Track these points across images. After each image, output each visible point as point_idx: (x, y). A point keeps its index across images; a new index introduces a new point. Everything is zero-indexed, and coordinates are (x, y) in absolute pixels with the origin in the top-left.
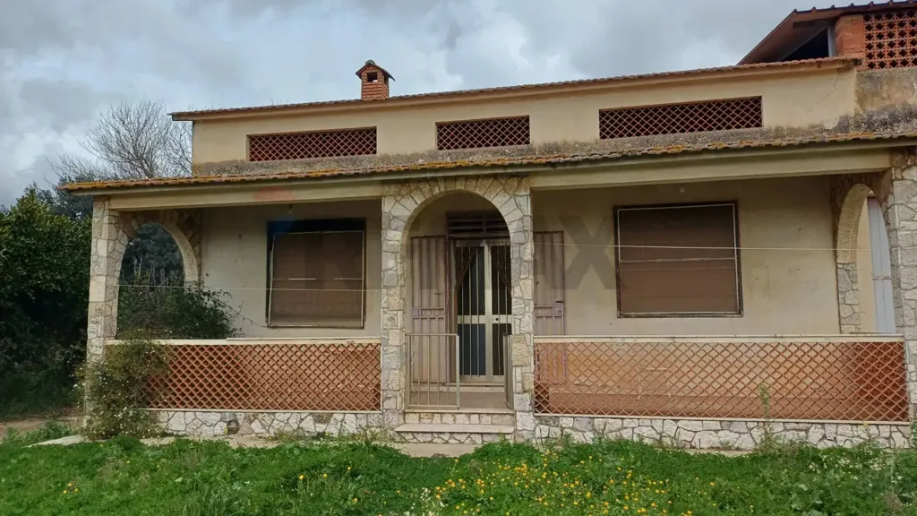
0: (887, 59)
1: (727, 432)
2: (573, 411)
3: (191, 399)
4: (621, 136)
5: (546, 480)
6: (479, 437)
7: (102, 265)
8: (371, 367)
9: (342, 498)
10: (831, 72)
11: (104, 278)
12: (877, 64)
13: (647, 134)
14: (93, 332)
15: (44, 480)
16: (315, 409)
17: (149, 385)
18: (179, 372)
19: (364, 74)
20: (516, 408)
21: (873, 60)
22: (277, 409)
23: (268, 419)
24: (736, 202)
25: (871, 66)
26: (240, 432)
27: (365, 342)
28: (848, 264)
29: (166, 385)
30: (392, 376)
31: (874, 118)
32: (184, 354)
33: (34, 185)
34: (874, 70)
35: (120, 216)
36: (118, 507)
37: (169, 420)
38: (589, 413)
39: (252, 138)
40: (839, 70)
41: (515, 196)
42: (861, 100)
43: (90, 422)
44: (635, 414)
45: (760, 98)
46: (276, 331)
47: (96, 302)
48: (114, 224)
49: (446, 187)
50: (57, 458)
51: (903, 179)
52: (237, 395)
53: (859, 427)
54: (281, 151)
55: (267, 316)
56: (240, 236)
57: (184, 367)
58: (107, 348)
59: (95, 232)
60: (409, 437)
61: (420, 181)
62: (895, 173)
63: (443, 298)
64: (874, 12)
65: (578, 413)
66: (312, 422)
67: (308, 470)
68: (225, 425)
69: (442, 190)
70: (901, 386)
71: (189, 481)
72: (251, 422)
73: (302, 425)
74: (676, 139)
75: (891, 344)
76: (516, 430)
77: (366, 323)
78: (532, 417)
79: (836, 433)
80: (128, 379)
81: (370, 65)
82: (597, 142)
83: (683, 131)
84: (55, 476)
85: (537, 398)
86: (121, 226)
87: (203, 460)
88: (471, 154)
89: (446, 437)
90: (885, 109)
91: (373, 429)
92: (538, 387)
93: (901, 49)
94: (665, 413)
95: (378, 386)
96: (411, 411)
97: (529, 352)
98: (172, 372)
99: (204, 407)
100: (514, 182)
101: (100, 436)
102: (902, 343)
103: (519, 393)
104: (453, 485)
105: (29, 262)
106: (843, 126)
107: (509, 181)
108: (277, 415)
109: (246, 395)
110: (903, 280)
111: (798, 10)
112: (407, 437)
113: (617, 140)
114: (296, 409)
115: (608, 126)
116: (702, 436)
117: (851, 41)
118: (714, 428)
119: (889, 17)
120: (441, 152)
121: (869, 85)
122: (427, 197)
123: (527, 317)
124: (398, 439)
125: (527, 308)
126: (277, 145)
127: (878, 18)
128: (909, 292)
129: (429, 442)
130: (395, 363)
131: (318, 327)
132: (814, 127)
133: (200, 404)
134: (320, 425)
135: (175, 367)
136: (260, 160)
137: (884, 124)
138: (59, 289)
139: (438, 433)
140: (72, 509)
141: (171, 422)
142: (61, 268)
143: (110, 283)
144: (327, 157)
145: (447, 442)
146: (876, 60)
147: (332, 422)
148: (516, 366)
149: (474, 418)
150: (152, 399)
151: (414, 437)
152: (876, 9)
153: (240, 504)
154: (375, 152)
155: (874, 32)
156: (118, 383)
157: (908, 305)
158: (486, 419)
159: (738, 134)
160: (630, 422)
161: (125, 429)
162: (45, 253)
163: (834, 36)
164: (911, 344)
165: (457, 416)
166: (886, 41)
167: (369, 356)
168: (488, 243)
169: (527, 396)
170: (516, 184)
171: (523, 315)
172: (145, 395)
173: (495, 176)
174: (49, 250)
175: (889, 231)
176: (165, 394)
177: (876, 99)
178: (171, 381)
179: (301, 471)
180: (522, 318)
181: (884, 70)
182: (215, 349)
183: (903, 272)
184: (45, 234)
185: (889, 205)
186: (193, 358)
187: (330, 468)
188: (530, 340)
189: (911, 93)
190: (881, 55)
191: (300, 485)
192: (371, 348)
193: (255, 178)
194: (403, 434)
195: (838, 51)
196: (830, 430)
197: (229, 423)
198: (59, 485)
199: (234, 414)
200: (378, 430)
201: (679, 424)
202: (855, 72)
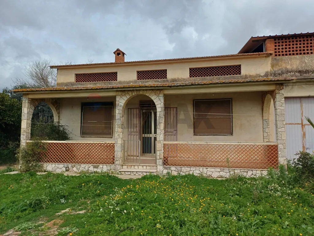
0: (281, 53)
1: (223, 172)
2: (175, 165)
3: (54, 160)
4: (196, 77)
5: (158, 186)
6: (145, 173)
7: (26, 116)
8: (112, 151)
9: (95, 191)
10: (263, 57)
11: (26, 120)
12: (278, 55)
13: (204, 76)
14: (22, 138)
15: (3, 185)
16: (94, 164)
17: (40, 155)
18: (50, 151)
19: (116, 53)
20: (157, 164)
21: (276, 54)
22: (81, 163)
23: (78, 167)
24: (232, 99)
25: (276, 55)
26: (69, 171)
27: (110, 142)
28: (267, 119)
29: (46, 155)
30: (118, 154)
31: (276, 72)
32: (52, 145)
33: (7, 88)
34: (277, 57)
35: (32, 100)
36: (25, 193)
37: (47, 166)
38: (180, 166)
39: (76, 75)
40: (266, 57)
41: (158, 96)
42: (273, 66)
43: (21, 167)
44: (194, 166)
45: (241, 65)
46: (83, 138)
47: (23, 128)
48: (30, 103)
49: (137, 93)
50: (9, 178)
51: (279, 93)
52: (69, 159)
53: (263, 171)
54: (86, 79)
55: (81, 133)
56: (72, 107)
57: (52, 150)
58: (27, 143)
59: (23, 105)
60: (123, 173)
61: (128, 91)
62: (277, 91)
63: (138, 128)
64: (277, 38)
65: (177, 166)
66: (92, 168)
67: (86, 182)
68: (65, 168)
69: (136, 94)
70: (276, 159)
71: (48, 185)
72: (73, 168)
73: (89, 169)
74: (213, 78)
75: (274, 145)
76: (157, 171)
77: (113, 136)
78: (162, 167)
79: (256, 173)
80: (33, 153)
81: (118, 50)
82: (188, 79)
83: (216, 75)
84: (7, 184)
85: (164, 161)
86: (32, 103)
87: (55, 179)
88: (148, 81)
89: (135, 173)
90: (280, 69)
91: (112, 170)
92: (165, 158)
93: (285, 50)
94: (204, 166)
95: (114, 156)
96: (124, 165)
97: (162, 146)
98: (48, 151)
99: (58, 163)
100: (158, 92)
101: (23, 171)
102: (277, 145)
103: (158, 159)
104: (129, 187)
105: (3, 114)
106: (266, 75)
107: (157, 91)
108: (81, 165)
109: (71, 159)
110: (278, 125)
111: (253, 37)
112: (122, 173)
113: (195, 78)
114: (87, 163)
115: (192, 73)
116: (215, 173)
117: (270, 47)
118: (218, 171)
119: (282, 39)
120: (138, 81)
121: (275, 62)
122: (131, 96)
123: (161, 135)
124: (120, 174)
125: (162, 132)
126: (85, 77)
127: (279, 40)
128: (280, 129)
129: (130, 175)
130: (119, 149)
131: (97, 137)
132: (257, 75)
133: (57, 162)
134: (95, 169)
135: (49, 150)
136: (79, 82)
137: (279, 74)
138: (13, 123)
139: (132, 172)
140: (11, 193)
141: (47, 167)
142: (13, 116)
143: (28, 122)
144: (101, 82)
145: (135, 175)
146: (278, 54)
147: (99, 168)
148: (158, 151)
149: (145, 167)
150: (41, 160)
151: (125, 173)
152: (278, 37)
153: (62, 192)
154: (117, 80)
155: (277, 44)
156: (30, 154)
157: (279, 133)
158: (148, 167)
159: (233, 77)
160: (193, 169)
161: (32, 169)
162: (8, 111)
163: (265, 45)
164: (280, 145)
165: (139, 166)
166: (281, 47)
167: (112, 147)
168: (153, 111)
169: (161, 160)
170: (159, 92)
171: (160, 134)
172: (39, 158)
173: (152, 90)
174: (9, 110)
175: (275, 110)
176: (46, 158)
177: (277, 66)
178: (47, 154)
179: (84, 183)
180: (160, 135)
181: (280, 57)
182: (62, 144)
183: (278, 122)
184: (8, 105)
185: (275, 101)
186: (55, 147)
187: (93, 182)
188: (163, 142)
189: (288, 65)
190: (279, 52)
191: (83, 187)
192: (112, 145)
193: (75, 89)
194: (121, 172)
195: (266, 50)
196: (254, 172)
197: (66, 168)
198: (8, 186)
199: (68, 165)
200: (114, 171)
201: (208, 169)
202: (271, 57)
